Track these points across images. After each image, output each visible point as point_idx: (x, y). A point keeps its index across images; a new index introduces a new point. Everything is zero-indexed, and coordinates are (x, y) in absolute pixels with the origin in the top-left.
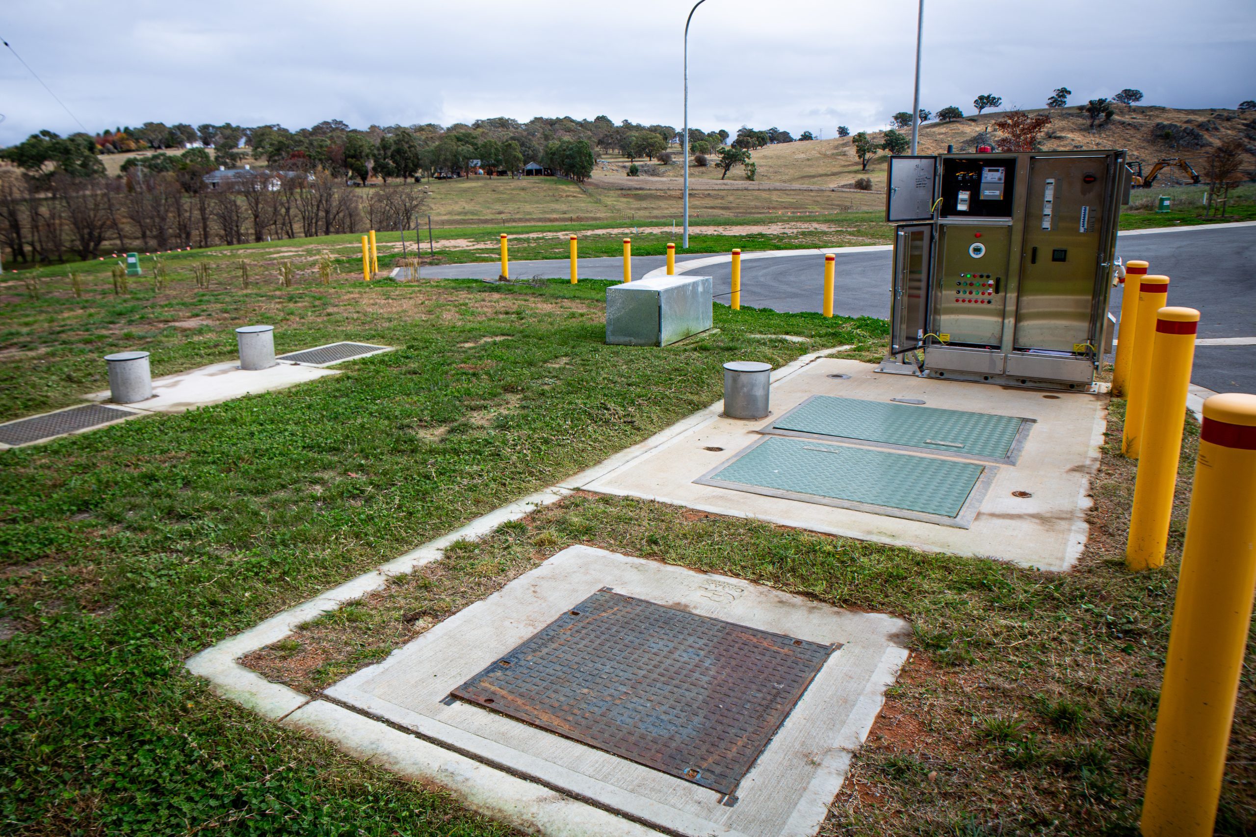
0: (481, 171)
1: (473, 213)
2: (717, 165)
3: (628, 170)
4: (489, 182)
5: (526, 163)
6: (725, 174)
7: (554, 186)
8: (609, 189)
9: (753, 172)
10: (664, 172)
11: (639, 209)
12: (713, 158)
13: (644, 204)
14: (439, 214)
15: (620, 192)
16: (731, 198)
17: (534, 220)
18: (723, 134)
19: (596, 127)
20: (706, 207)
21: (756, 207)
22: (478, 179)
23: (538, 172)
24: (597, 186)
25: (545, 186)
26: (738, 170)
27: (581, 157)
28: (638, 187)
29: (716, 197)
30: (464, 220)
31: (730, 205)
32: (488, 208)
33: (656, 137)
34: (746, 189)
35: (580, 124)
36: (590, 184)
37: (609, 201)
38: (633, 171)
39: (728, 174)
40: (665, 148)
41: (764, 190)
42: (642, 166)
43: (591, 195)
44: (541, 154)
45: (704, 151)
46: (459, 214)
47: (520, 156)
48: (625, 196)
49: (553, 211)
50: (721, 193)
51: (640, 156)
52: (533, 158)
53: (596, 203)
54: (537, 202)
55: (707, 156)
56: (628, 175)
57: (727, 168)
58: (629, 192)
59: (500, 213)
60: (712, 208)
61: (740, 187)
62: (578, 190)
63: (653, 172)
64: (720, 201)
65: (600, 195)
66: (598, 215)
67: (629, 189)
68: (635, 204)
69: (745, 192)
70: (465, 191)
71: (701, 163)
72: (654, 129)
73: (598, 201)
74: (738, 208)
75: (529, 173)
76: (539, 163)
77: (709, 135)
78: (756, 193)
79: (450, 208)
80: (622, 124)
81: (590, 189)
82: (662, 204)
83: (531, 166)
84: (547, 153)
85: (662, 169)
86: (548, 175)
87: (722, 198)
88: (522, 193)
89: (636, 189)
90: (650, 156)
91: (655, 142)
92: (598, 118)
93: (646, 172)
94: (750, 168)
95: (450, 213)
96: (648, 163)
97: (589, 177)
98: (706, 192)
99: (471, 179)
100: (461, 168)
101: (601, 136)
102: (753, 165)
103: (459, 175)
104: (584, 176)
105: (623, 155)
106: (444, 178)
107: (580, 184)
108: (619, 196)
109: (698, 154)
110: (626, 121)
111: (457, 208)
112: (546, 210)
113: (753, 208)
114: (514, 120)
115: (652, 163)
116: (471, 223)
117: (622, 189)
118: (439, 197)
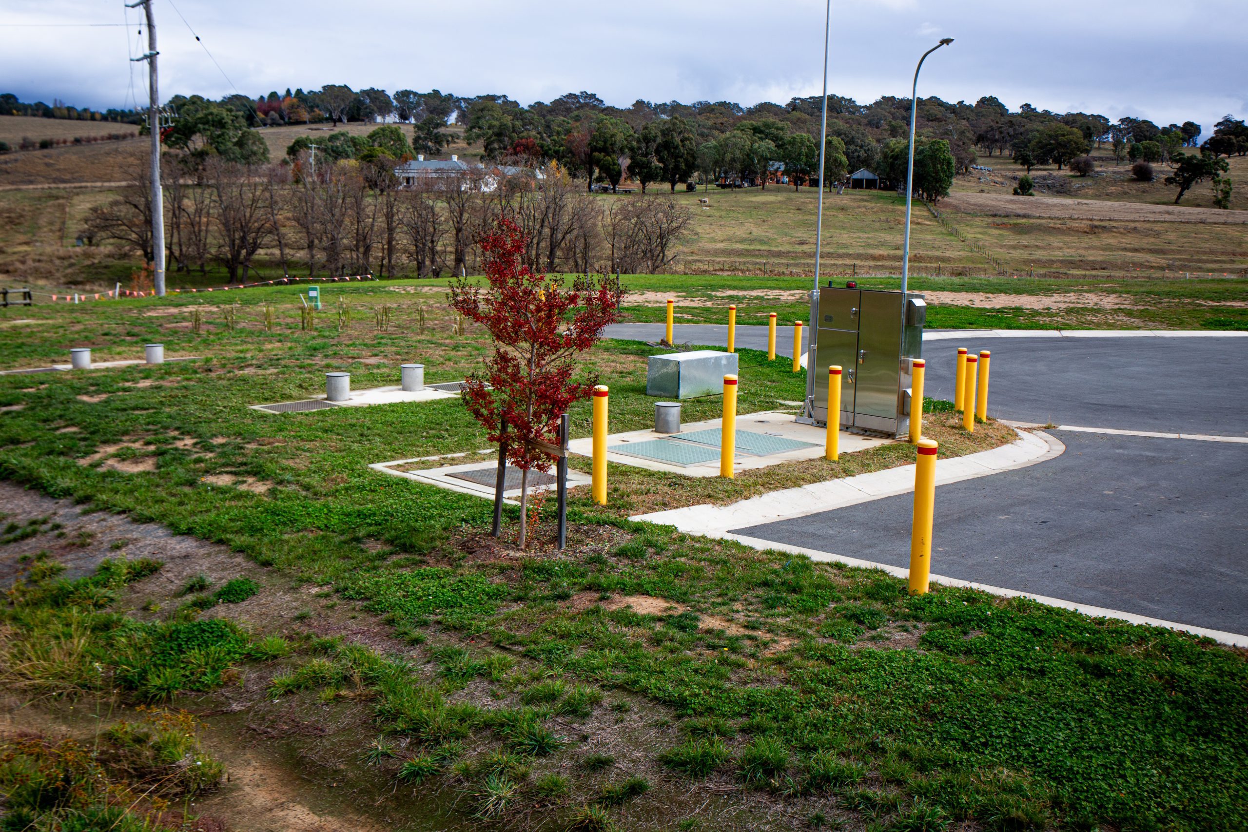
0: (786, 179)
1: (762, 242)
2: (1169, 181)
3: (1015, 185)
4: (794, 195)
5: (852, 169)
6: (1181, 194)
7: (890, 207)
8: (975, 215)
9: (1226, 194)
10: (1079, 189)
11: (1014, 248)
12: (1163, 168)
13: (1025, 240)
14: (713, 240)
15: (990, 220)
16: (1172, 236)
17: (849, 256)
18: (1191, 130)
19: (977, 114)
20: (1125, 249)
21: (1212, 252)
22: (779, 191)
23: (870, 184)
24: (956, 209)
25: (877, 206)
26: (1203, 189)
27: (934, 166)
28: (1021, 212)
29: (1147, 233)
30: (747, 250)
31: (1167, 247)
32: (786, 235)
33: (1071, 133)
34: (1203, 222)
35: (952, 109)
36: (947, 205)
37: (970, 233)
38: (1024, 188)
39: (1187, 194)
40: (1087, 151)
41: (1235, 224)
42: (1044, 178)
43: (944, 223)
44: (878, 157)
45: (1152, 156)
46: (742, 241)
47: (844, 159)
48: (998, 226)
49: (882, 244)
50: (1157, 227)
51: (1044, 162)
52: (866, 163)
53: (951, 234)
54: (861, 230)
55: (1154, 166)
56: (1016, 193)
57: (1185, 185)
58: (1005, 220)
59: (802, 243)
60: (1136, 250)
61: (1193, 218)
62: (926, 214)
63: (1061, 189)
64: (1152, 240)
65: (958, 222)
66: (948, 254)
67: (1007, 216)
68: (1011, 239)
69: (1200, 227)
70: (757, 207)
71: (1143, 175)
72: (1071, 120)
73: (954, 233)
74: (1179, 252)
75: (857, 184)
76: (874, 171)
77: (1165, 131)
78: (1218, 229)
79: (729, 232)
80: (1020, 111)
81: (946, 213)
82: (1054, 241)
83: (862, 174)
84: (885, 156)
85: (1076, 183)
86: (885, 188)
87: (1158, 234)
88: (841, 215)
89: (1018, 216)
90: (1058, 161)
91: (1069, 141)
92: (983, 101)
93: (1049, 187)
94: (1222, 186)
95: (729, 240)
96: (1055, 173)
97: (946, 194)
98: (1132, 225)
99: (769, 190)
100: (756, 173)
101: (984, 128)
102: (1228, 182)
103: (752, 183)
104: (938, 193)
105: (1016, 160)
106: (730, 186)
107: (931, 205)
108: (988, 226)
109: (1140, 161)
110: (1028, 105)
111: (741, 232)
112: (871, 241)
113: (1205, 253)
114: (850, 100)
115: (1062, 173)
116: (757, 256)
117: (995, 216)
118: (717, 214)
